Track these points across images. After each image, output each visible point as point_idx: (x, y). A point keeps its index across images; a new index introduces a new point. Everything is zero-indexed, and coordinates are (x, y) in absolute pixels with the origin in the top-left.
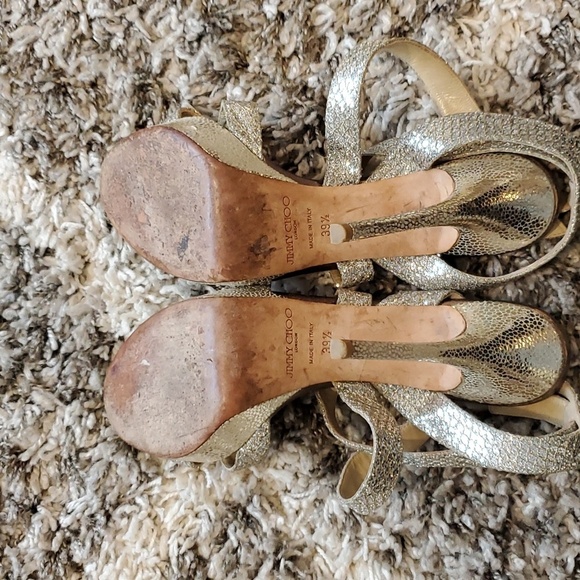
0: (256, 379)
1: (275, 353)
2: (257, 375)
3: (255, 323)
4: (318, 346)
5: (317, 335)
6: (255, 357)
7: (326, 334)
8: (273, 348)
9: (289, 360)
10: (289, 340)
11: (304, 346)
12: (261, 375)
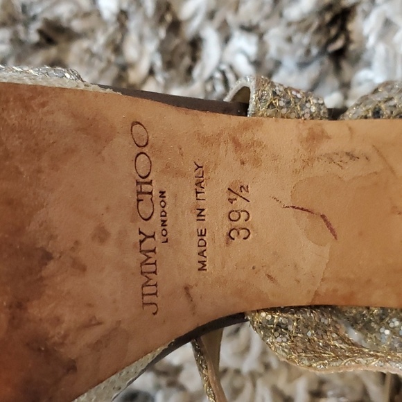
0: (56, 333)
1: (109, 250)
2: (58, 321)
3: (45, 163)
4: (217, 224)
5: (215, 194)
6: (52, 266)
7: (236, 191)
8: (101, 235)
9: (148, 268)
10: (145, 208)
11: (183, 225)
12: (70, 318)
